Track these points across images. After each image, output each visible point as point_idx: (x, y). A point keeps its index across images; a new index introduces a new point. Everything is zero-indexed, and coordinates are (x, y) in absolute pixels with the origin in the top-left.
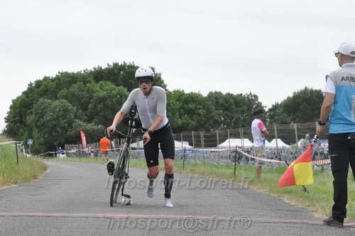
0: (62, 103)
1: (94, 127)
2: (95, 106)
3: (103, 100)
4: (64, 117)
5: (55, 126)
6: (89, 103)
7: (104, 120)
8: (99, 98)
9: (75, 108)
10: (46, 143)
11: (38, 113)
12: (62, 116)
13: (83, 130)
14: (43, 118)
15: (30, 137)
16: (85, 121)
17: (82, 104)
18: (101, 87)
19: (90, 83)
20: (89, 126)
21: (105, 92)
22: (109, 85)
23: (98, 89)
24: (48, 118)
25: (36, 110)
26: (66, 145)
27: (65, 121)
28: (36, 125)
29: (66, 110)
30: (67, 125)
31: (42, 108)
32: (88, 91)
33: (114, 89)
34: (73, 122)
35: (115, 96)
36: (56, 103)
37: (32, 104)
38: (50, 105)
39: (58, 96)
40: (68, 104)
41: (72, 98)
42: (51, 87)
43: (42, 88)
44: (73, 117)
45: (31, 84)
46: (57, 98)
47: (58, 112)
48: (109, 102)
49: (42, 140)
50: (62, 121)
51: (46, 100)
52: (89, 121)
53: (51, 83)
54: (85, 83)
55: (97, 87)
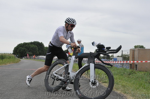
3: (32, 48)
4: (24, 51)
5: (23, 53)
6: (29, 48)
7: (32, 52)
15: (18, 54)
18: (32, 46)
20: (29, 53)
22: (33, 45)
24: (21, 51)
25: (19, 49)
26: (24, 56)
28: (19, 52)
29: (25, 50)
34: (26, 52)
36: (23, 48)
41: (26, 47)
42: (22, 45)
43: (20, 45)
48: (33, 48)
49: (20, 55)
51: (21, 48)
52: (29, 52)
54: (29, 45)
55: (31, 45)
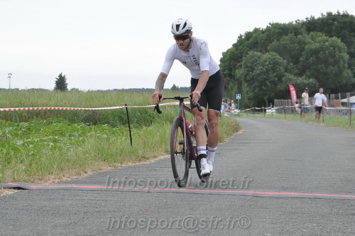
0: (272, 56)
1: (305, 81)
2: (307, 59)
3: (315, 52)
4: (274, 70)
5: (265, 80)
6: (300, 55)
7: (316, 74)
8: (311, 50)
9: (285, 61)
10: (256, 97)
11: (247, 67)
12: (272, 69)
13: (293, 85)
14: (252, 71)
15: (240, 91)
16: (295, 75)
17: (292, 57)
18: (313, 39)
19: (301, 34)
20: (300, 80)
21: (317, 44)
22: (322, 37)
23: (310, 40)
24: (258, 72)
25: (245, 64)
26: (276, 100)
27: (275, 74)
28: (245, 79)
29: (276, 64)
30: (276, 79)
31: (251, 61)
32: (299, 42)
33: (327, 41)
34: (283, 76)
35: (328, 48)
36: (266, 56)
37: (241, 58)
38: (259, 57)
39: (268, 48)
40: (278, 57)
41: (282, 51)
42: (262, 39)
43: (252, 40)
44: (283, 71)
45: (241, 36)
46: (267, 51)
47: (268, 65)
48: (321, 55)
49: (251, 94)
50: (272, 75)
51: (255, 53)
52: (300, 75)
53: (261, 35)
54: (296, 35)
55: (307, 38)
